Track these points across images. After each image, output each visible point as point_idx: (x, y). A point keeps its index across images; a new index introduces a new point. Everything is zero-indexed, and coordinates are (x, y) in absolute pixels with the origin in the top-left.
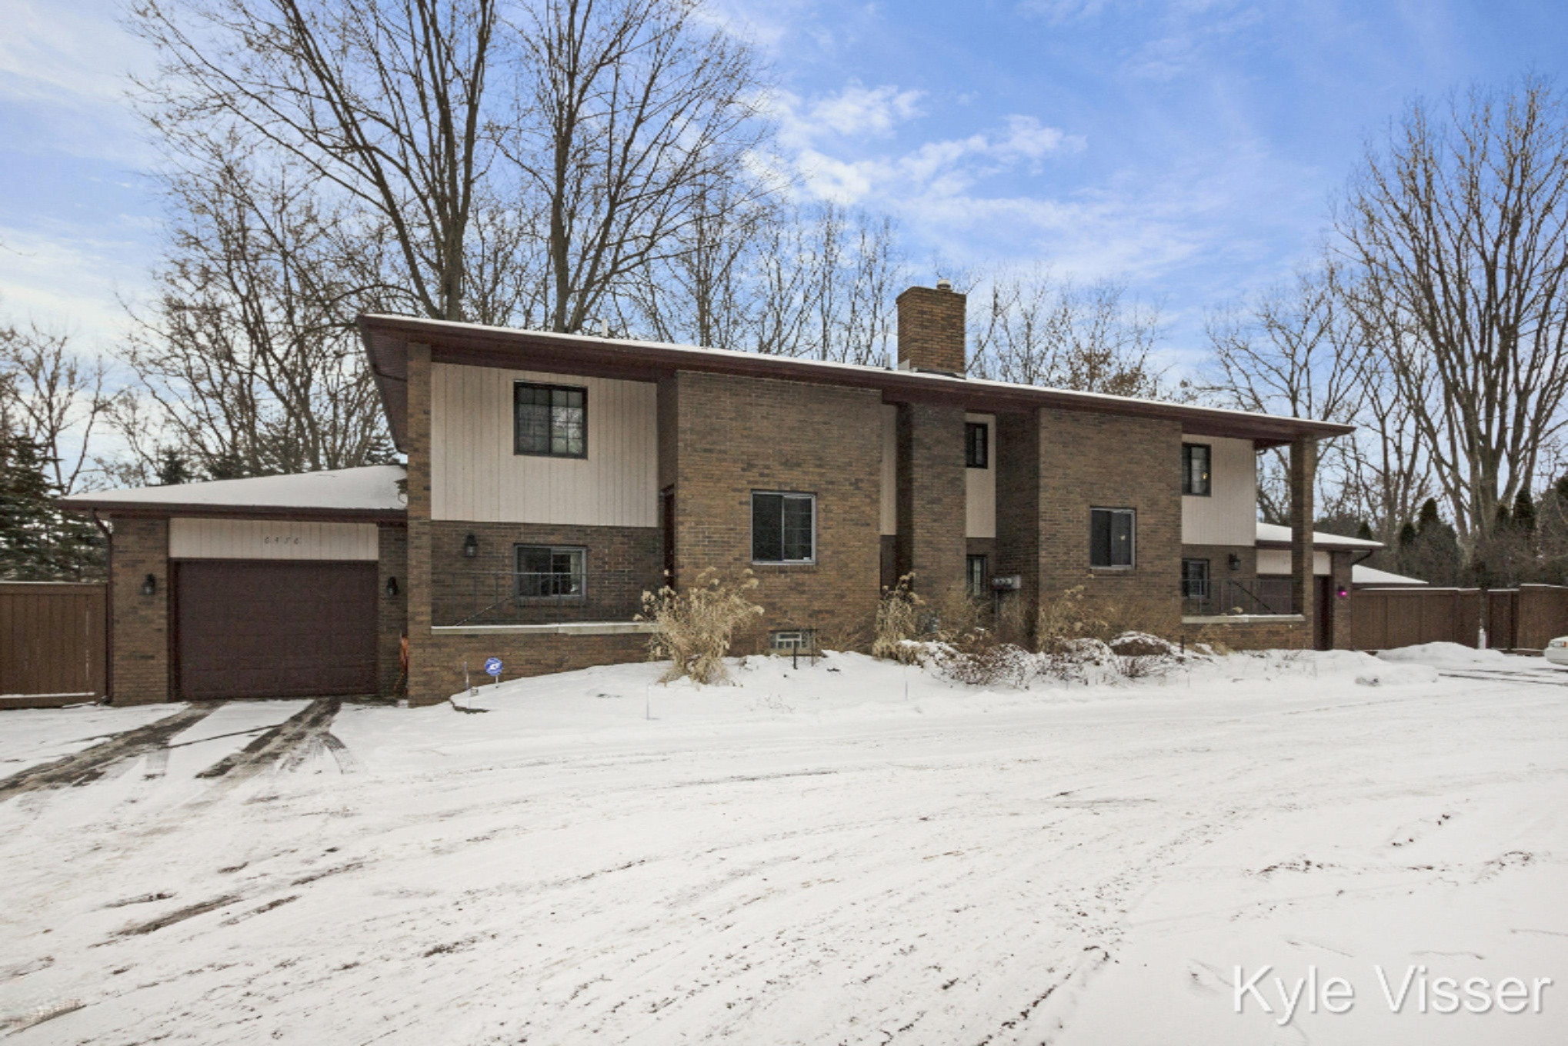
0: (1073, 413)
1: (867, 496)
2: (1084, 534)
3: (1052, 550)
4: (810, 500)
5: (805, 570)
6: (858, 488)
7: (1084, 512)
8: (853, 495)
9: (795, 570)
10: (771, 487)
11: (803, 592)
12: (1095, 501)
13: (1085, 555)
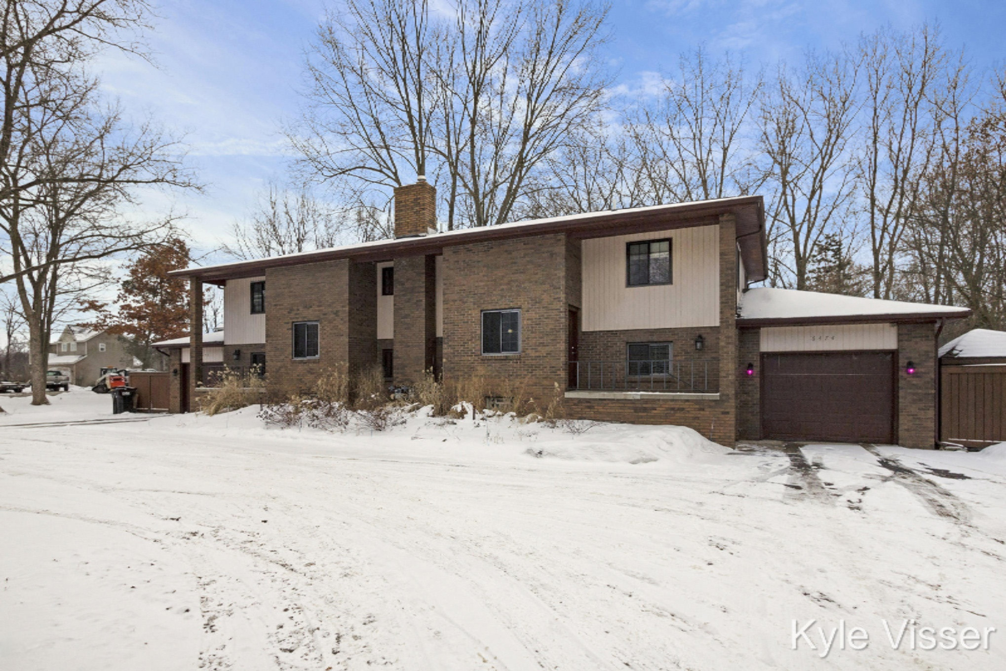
0: (467, 246)
1: (342, 319)
2: (478, 330)
3: (450, 343)
4: (317, 325)
5: (314, 362)
6: (337, 316)
7: (476, 316)
8: (335, 320)
9: (309, 361)
10: (299, 320)
11: (314, 373)
12: (485, 307)
13: (479, 344)
